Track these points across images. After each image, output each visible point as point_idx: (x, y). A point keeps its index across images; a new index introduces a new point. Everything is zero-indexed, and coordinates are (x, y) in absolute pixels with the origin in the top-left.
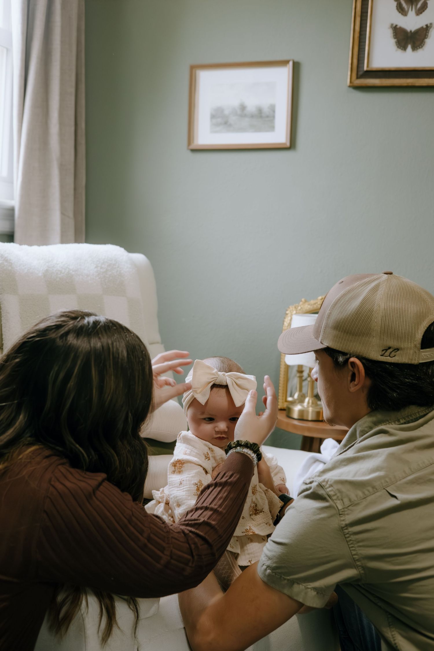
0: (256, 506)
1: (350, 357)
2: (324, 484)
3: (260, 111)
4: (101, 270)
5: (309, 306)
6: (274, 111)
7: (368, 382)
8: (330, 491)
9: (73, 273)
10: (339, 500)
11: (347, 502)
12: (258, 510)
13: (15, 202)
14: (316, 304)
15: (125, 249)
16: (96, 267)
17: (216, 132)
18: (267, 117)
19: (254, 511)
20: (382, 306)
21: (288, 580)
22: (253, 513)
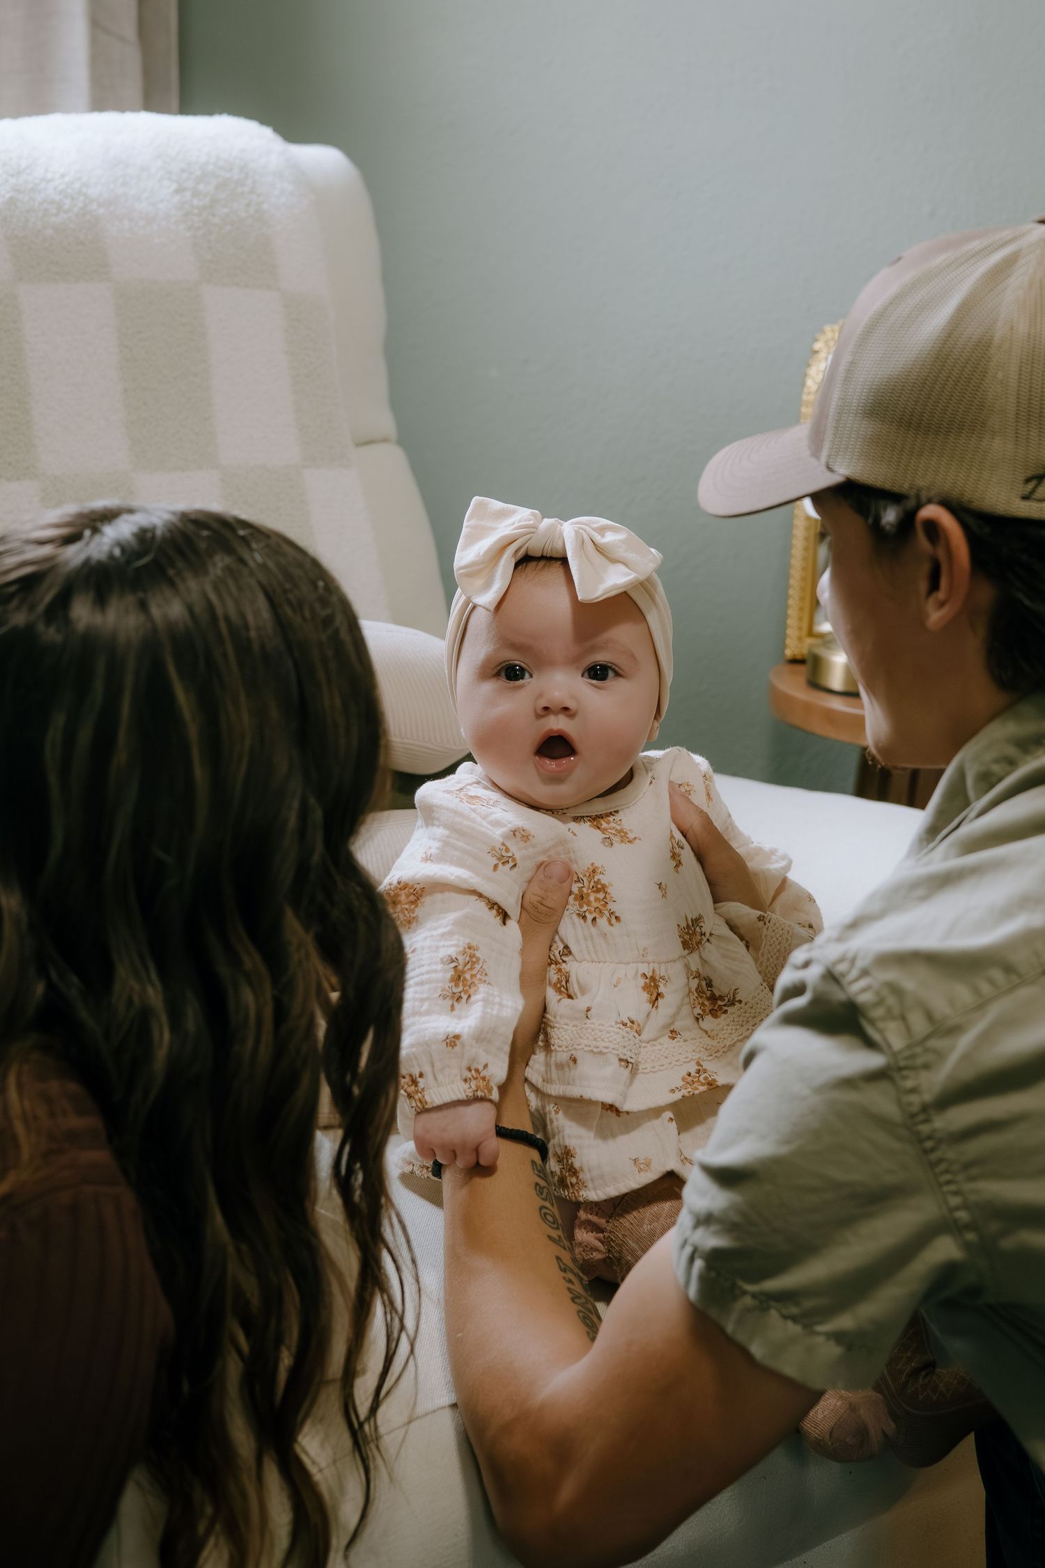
0: (709, 984)
1: (919, 506)
2: (841, 968)
4: (195, 202)
7: (987, 594)
8: (864, 990)
9: (101, 211)
10: (893, 1018)
11: (919, 1025)
12: (721, 998)
15: (276, 130)
16: (177, 192)
19: (706, 1003)
20: (1022, 328)
21: (754, 1296)
22: (704, 1011)
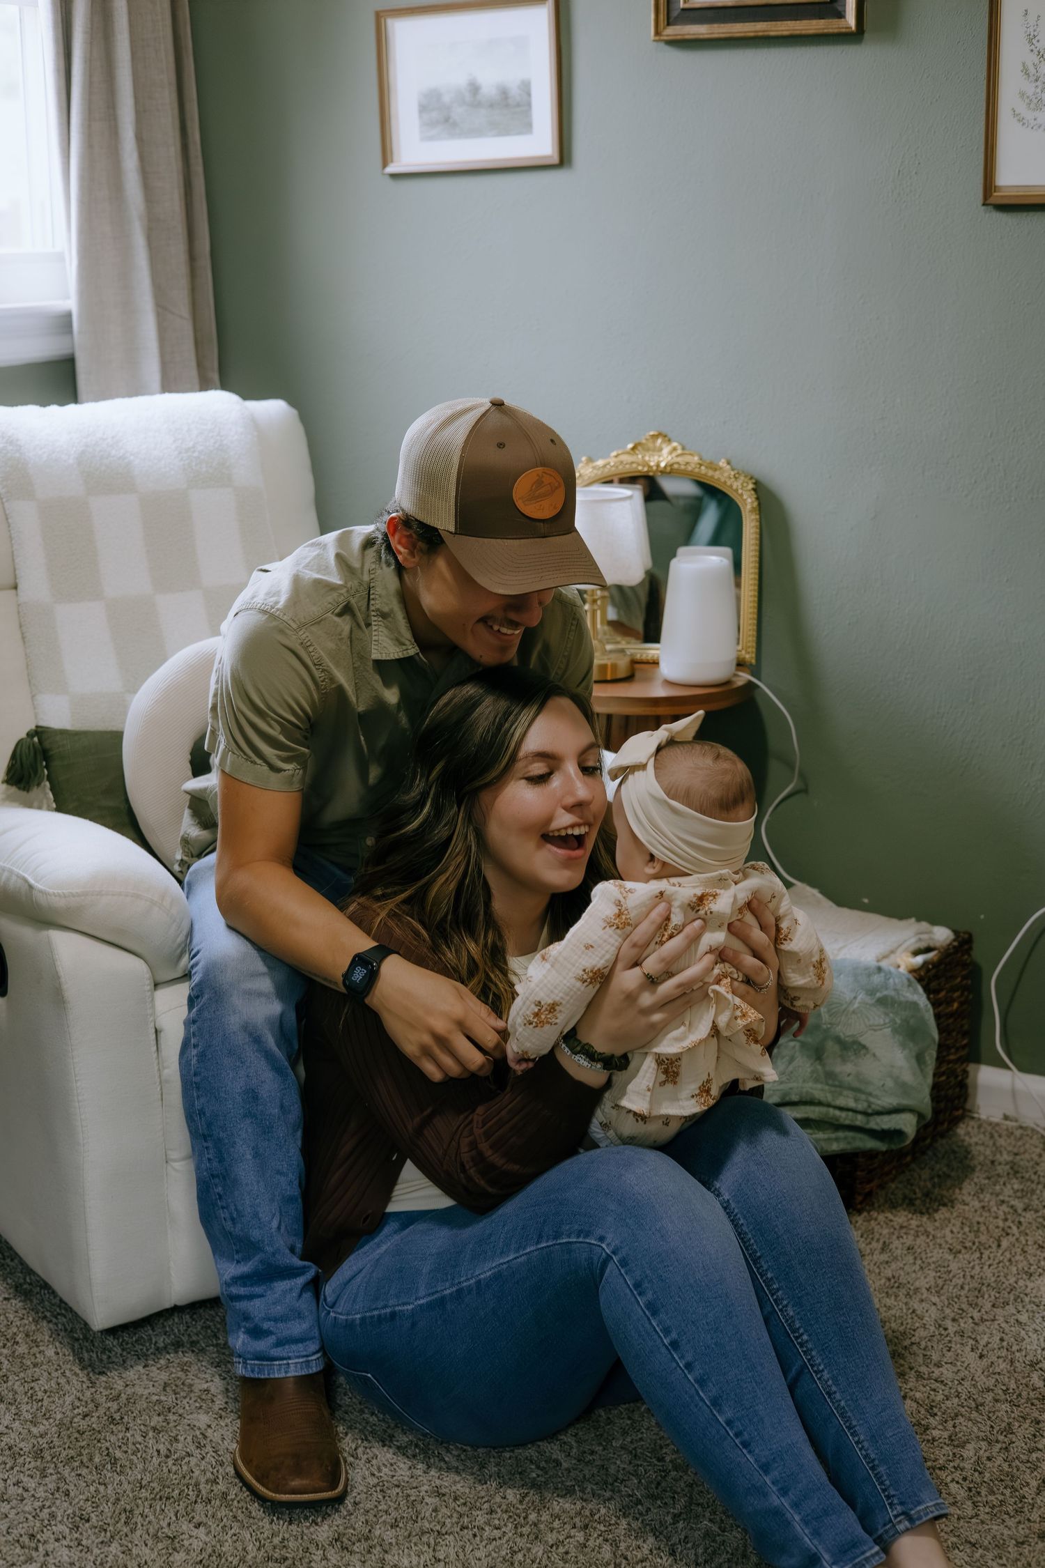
3: (504, 93)
5: (595, 471)
6: (529, 95)
13: (70, 302)
14: (608, 467)
17: (431, 138)
18: (518, 105)
